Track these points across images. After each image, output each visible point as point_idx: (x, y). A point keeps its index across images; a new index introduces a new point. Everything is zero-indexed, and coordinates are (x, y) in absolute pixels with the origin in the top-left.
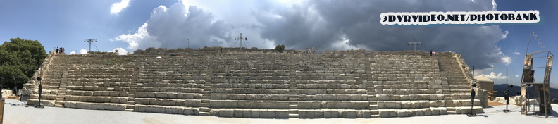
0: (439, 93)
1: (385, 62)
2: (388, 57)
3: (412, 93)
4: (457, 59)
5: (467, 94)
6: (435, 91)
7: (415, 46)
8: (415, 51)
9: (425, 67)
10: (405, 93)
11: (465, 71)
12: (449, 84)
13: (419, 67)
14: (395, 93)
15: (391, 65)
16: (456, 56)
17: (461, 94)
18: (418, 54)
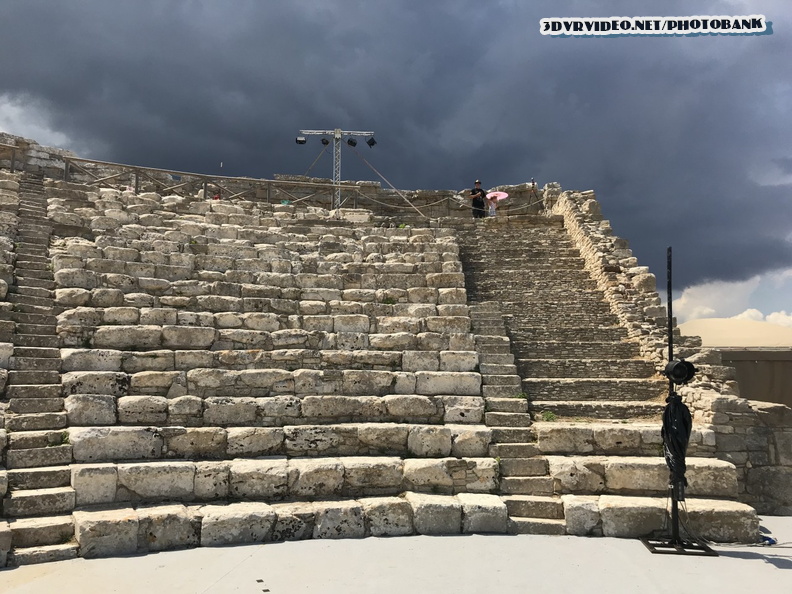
0: (463, 419)
1: (152, 238)
2: (180, 209)
3: (300, 418)
4: (571, 224)
5: (637, 425)
6: (440, 406)
7: (337, 151)
8: (338, 183)
9: (386, 277)
10: (258, 417)
11: (622, 295)
12: (523, 370)
13: (352, 276)
14: (199, 418)
15: (187, 258)
16: (561, 208)
17: (597, 426)
18: (354, 201)
